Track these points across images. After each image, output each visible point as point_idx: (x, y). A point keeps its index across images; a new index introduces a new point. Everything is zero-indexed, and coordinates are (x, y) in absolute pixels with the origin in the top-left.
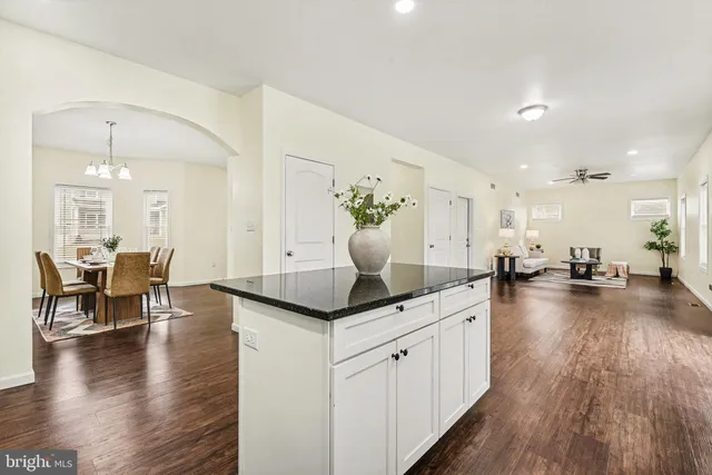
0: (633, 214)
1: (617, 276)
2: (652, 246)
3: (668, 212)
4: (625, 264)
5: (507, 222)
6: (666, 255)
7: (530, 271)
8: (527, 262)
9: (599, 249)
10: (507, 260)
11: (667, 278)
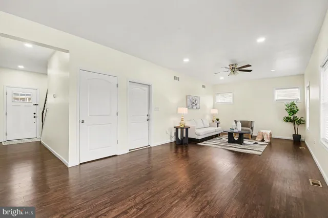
0: (276, 98)
1: (263, 140)
2: (288, 120)
3: (299, 98)
4: (268, 132)
5: (193, 104)
6: (296, 126)
7: (200, 138)
8: (198, 131)
9: (252, 122)
10: (185, 130)
11: (297, 141)
